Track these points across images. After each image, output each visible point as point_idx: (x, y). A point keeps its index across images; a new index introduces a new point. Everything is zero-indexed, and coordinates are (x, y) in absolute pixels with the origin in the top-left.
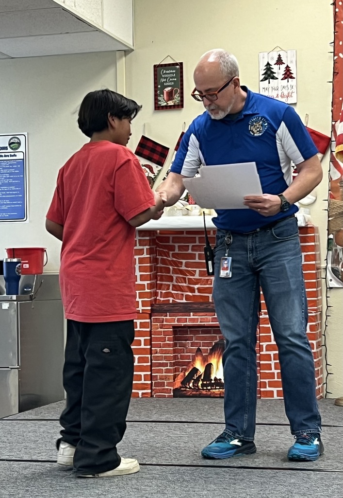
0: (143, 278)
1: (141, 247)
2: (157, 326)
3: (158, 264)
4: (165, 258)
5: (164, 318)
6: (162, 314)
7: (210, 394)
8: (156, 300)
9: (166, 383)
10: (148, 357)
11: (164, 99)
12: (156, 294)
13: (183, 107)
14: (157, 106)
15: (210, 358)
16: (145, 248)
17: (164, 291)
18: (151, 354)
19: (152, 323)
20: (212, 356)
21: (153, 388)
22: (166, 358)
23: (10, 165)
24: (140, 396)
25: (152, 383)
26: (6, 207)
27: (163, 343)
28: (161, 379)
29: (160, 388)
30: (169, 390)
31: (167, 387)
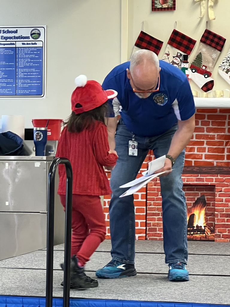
2: (151, 184)
7: (193, 238)
9: (157, 229)
10: (144, 208)
11: (159, 2)
12: (150, 159)
13: (175, 10)
14: (153, 7)
15: (194, 210)
18: (146, 206)
20: (195, 209)
21: (148, 232)
22: (158, 209)
23: (31, 51)
24: (137, 239)
25: (146, 229)
26: (27, 85)
27: (157, 197)
28: (153, 225)
29: (153, 232)
30: (160, 234)
31: (158, 232)
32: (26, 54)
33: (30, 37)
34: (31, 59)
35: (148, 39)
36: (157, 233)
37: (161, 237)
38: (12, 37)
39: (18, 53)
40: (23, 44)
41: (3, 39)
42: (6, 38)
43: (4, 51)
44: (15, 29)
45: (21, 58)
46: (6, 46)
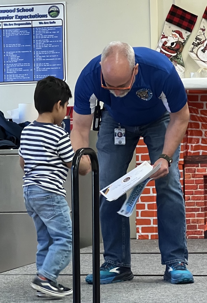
2: (189, 176)
6: (194, 165)
8: (187, 152)
9: (197, 226)
12: (187, 147)
17: (194, 145)
19: (185, 173)
22: (198, 204)
23: (50, 31)
26: (46, 69)
27: (195, 190)
28: (193, 222)
29: (192, 230)
30: (200, 232)
31: (199, 230)
32: (43, 34)
33: (48, 15)
34: (50, 39)
35: (180, 13)
36: (197, 231)
37: (202, 235)
38: (28, 16)
39: (35, 34)
40: (40, 23)
41: (17, 19)
42: (21, 17)
43: (19, 32)
44: (31, 7)
45: (38, 39)
46: (21, 26)
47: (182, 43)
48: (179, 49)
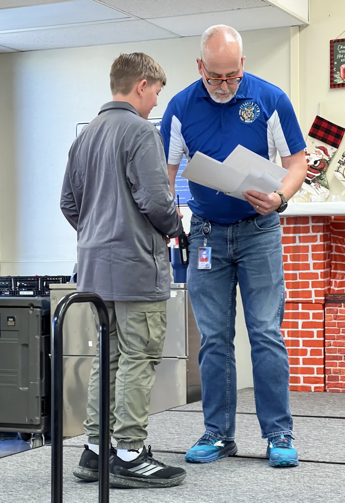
0: (316, 266)
1: (314, 234)
2: (330, 318)
3: (332, 251)
4: (340, 245)
5: (339, 308)
6: (336, 304)
8: (329, 289)
9: (340, 378)
10: (321, 350)
11: (340, 76)
12: (330, 283)
14: (332, 83)
16: (319, 234)
17: (338, 281)
18: (324, 346)
19: (326, 314)
21: (327, 382)
22: (340, 351)
24: (313, 390)
25: (325, 377)
27: (338, 335)
28: (334, 373)
29: (334, 382)
30: (343, 384)
31: (341, 382)
36: (339, 383)
47: (327, 162)
48: (323, 168)
